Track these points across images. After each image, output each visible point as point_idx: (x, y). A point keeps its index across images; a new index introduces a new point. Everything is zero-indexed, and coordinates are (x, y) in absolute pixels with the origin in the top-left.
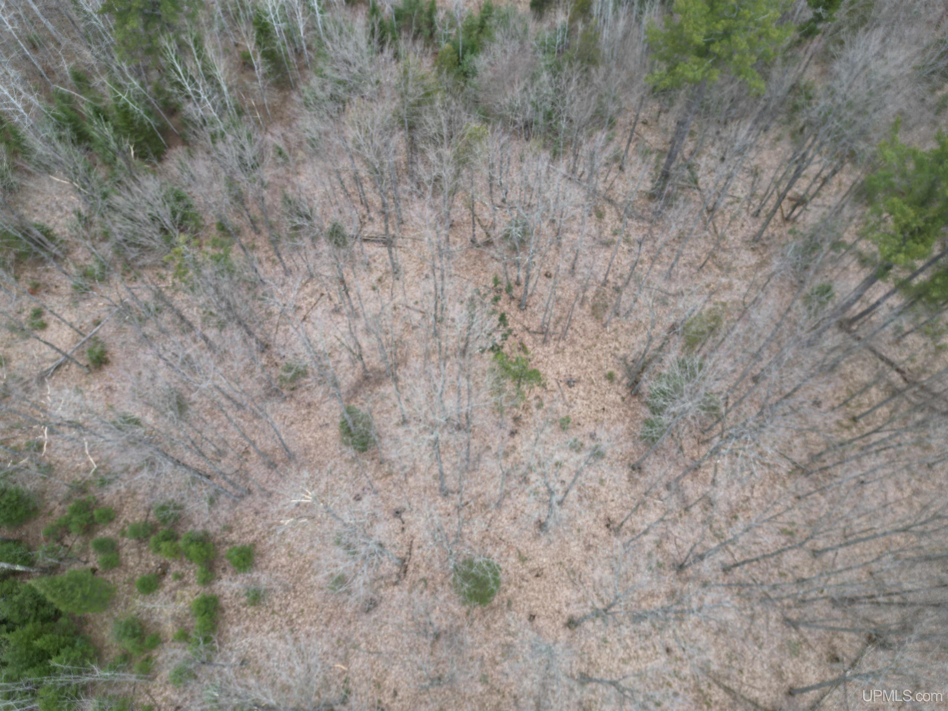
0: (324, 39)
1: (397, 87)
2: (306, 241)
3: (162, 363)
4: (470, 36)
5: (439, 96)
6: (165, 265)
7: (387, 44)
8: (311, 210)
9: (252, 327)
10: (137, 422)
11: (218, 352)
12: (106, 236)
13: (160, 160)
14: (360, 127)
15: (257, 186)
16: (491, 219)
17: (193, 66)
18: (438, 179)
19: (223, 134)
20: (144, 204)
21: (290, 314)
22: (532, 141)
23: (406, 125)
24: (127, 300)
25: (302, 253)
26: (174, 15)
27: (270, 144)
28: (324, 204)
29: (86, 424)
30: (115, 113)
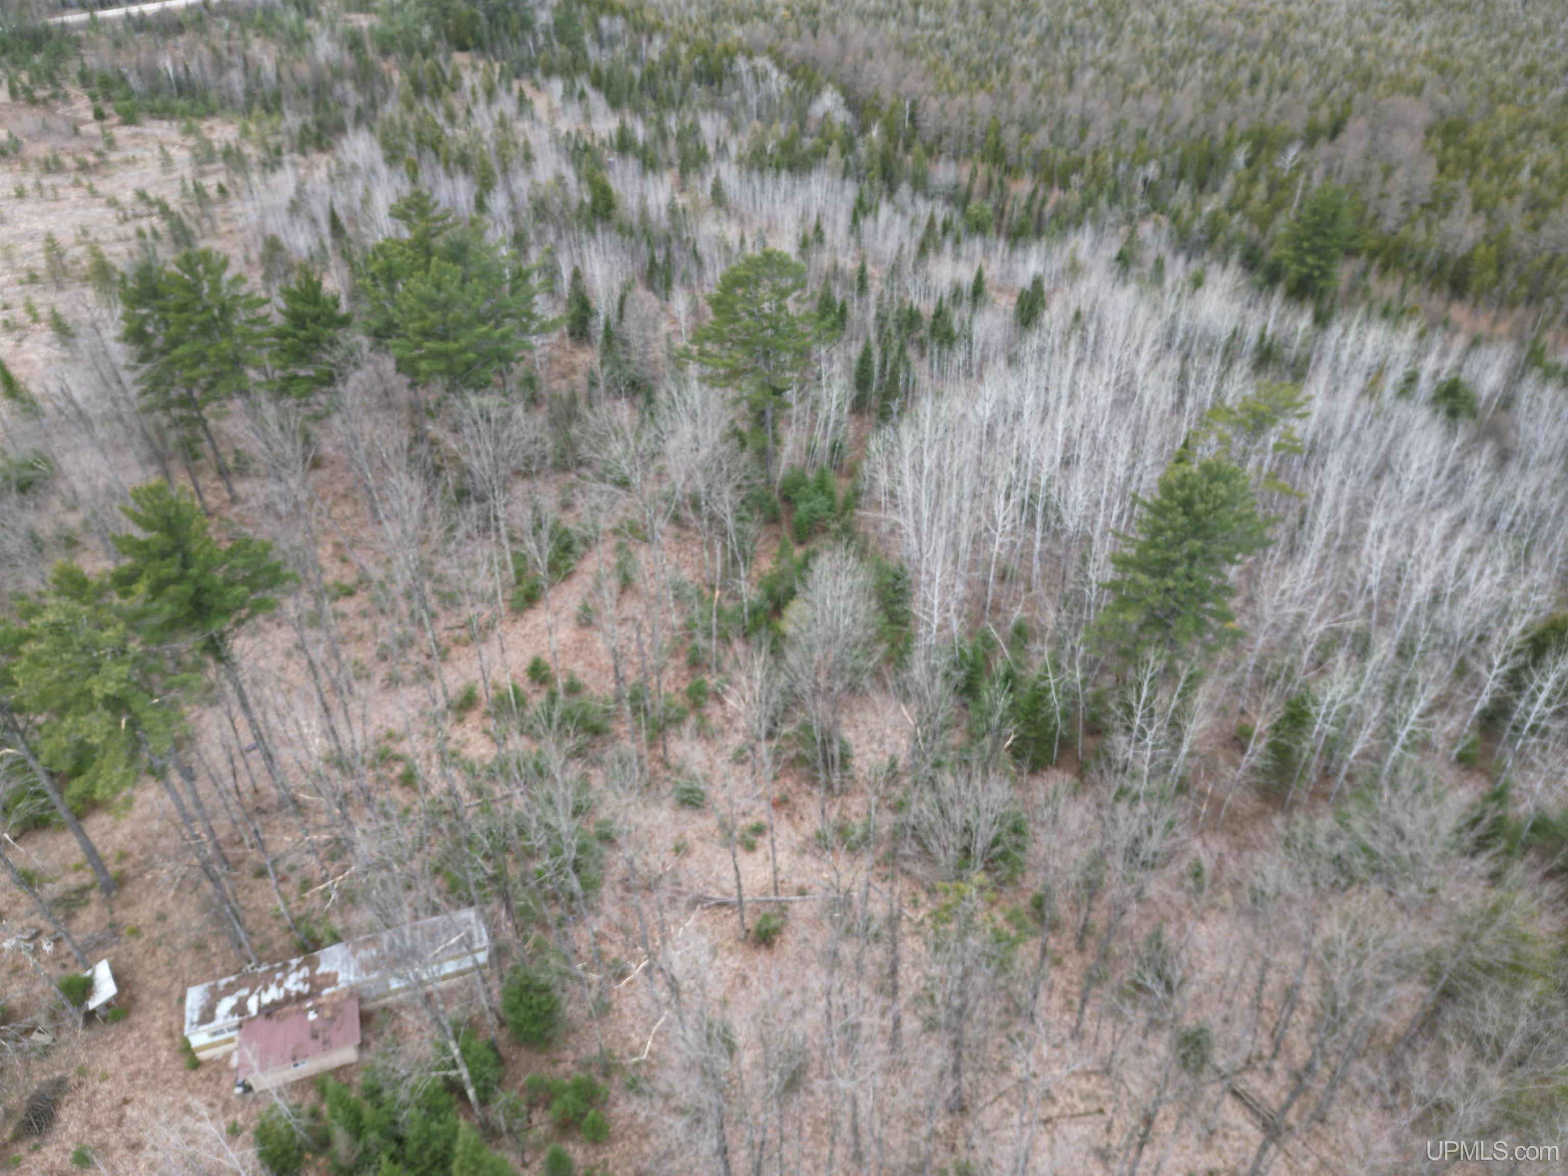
0: (1384, 781)
1: (1461, 919)
2: (1139, 1018)
3: (822, 1004)
5: (1538, 985)
6: (931, 892)
7: (1491, 852)
8: (1182, 982)
9: (967, 1062)
10: (731, 1049)
11: (897, 1057)
12: (899, 807)
13: (1033, 772)
14: (1353, 931)
15: (1128, 890)
17: (1165, 701)
18: (1443, 1108)
19: (1136, 798)
20: (970, 806)
21: (1031, 1096)
23: (1440, 984)
24: (855, 895)
25: (1120, 1027)
26: (1188, 635)
27: (1192, 854)
28: (1208, 989)
29: (685, 997)
30: (1027, 690)
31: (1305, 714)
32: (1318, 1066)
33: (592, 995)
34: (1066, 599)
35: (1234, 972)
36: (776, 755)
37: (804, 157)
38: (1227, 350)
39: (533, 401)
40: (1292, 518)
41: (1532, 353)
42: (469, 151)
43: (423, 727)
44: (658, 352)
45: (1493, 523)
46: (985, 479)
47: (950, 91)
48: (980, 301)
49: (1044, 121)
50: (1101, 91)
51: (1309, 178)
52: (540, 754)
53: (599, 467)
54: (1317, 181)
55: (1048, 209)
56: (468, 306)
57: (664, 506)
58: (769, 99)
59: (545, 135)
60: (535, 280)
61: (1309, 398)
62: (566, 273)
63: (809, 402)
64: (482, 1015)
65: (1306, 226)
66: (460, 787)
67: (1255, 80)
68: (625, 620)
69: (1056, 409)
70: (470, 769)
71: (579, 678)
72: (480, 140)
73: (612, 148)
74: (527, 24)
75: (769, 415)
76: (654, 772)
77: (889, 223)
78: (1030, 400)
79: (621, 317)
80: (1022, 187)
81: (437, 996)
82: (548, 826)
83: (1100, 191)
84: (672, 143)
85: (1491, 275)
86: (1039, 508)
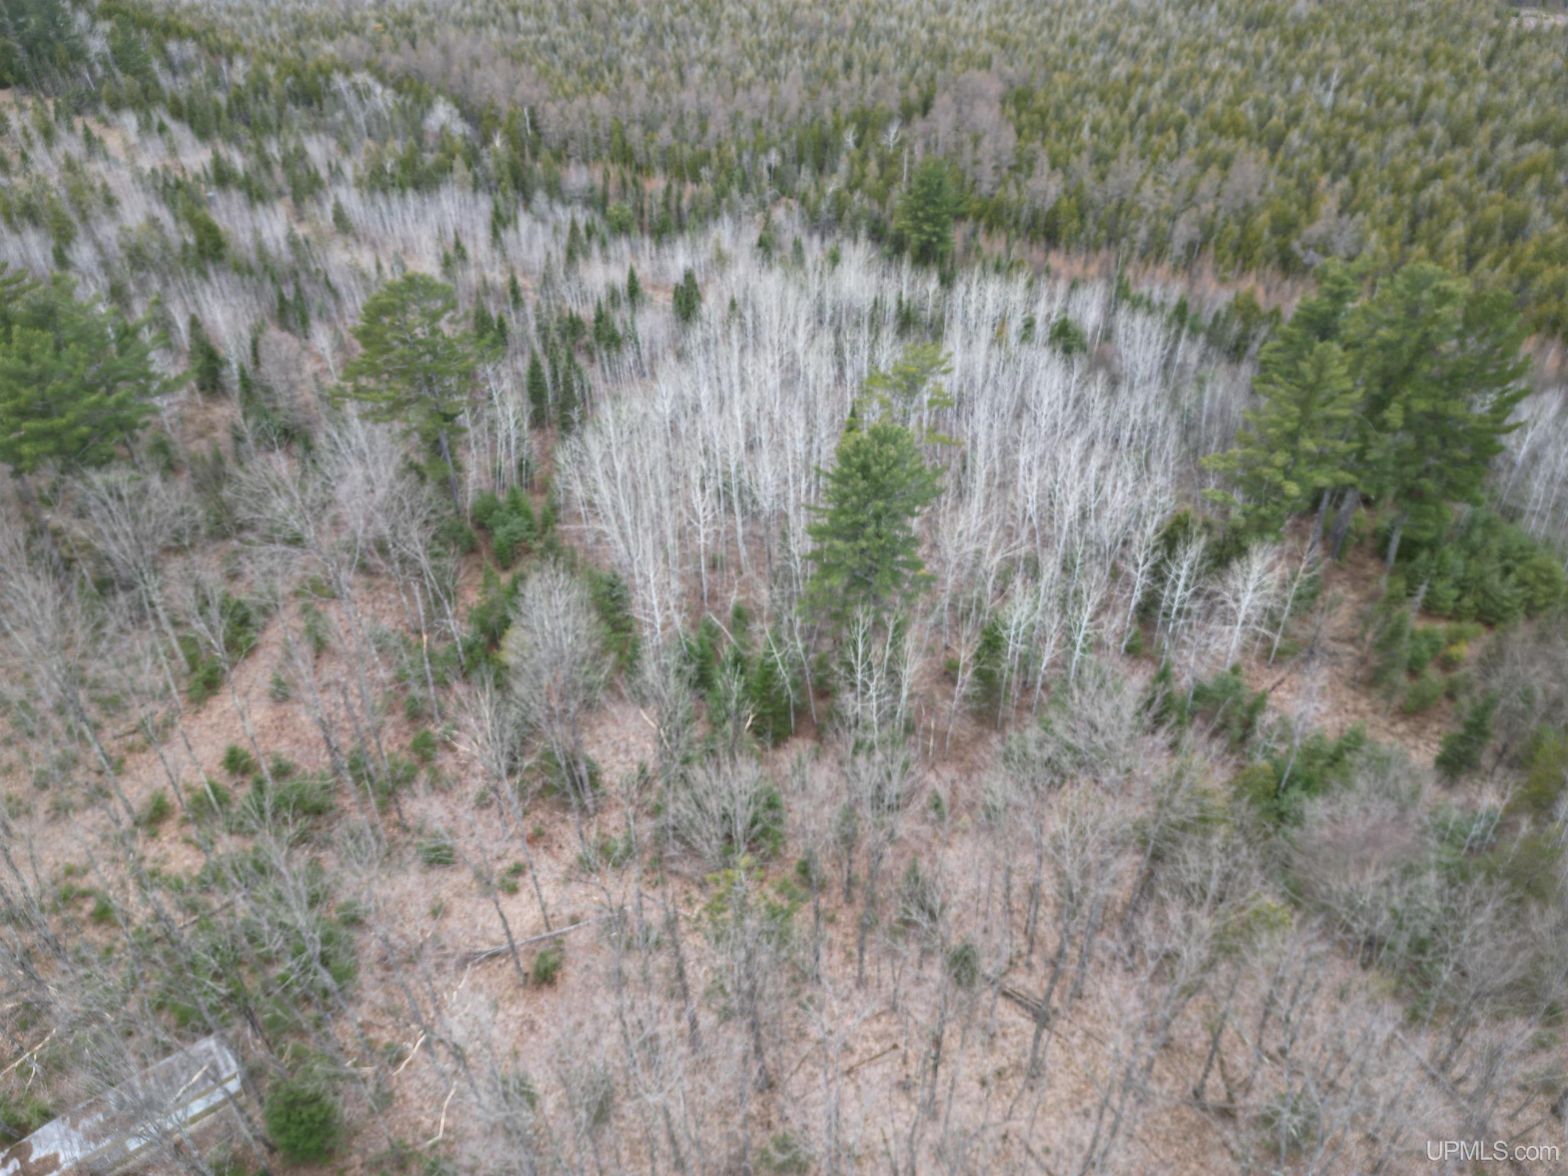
0: (1072, 684)
1: (1155, 790)
2: (911, 951)
3: (616, 1026)
4: (1310, 764)
5: (1222, 830)
6: (702, 885)
7: (1166, 726)
8: (943, 906)
9: (766, 1040)
10: (531, 1099)
11: (699, 1057)
12: (657, 811)
13: (776, 745)
14: (1073, 822)
15: (881, 836)
16: (1246, 1072)
17: (880, 652)
18: (1171, 957)
19: (872, 748)
20: (724, 793)
21: (831, 1054)
22: (1373, 973)
23: (1150, 850)
24: (629, 909)
25: (898, 964)
26: (888, 588)
27: (929, 788)
28: (966, 907)
29: (472, 1061)
30: (756, 669)
31: (998, 638)
32: (1068, 949)
33: (371, 1089)
34: (775, 576)
35: (984, 885)
36: (522, 791)
37: (428, 173)
38: (872, 320)
39: (171, 468)
40: (956, 465)
41: (1119, 288)
42: (34, 201)
43: (109, 853)
44: (308, 394)
45: (1116, 441)
46: (678, 475)
47: (566, 95)
48: (638, 300)
49: (664, 118)
50: (712, 86)
51: (912, 152)
52: (257, 850)
53: (263, 528)
54: (919, 156)
55: (685, 203)
56: (69, 375)
57: (347, 557)
58: (378, 115)
59: (126, 175)
60: (146, 336)
61: (950, 355)
62: (182, 323)
63: (485, 423)
64: (247, 1147)
65: (917, 197)
66: (168, 908)
67: (848, 65)
68: (327, 686)
69: (731, 397)
70: (178, 887)
71: (287, 759)
72: (46, 187)
73: (208, 182)
74: (78, 54)
75: (445, 443)
76: (392, 839)
77: (532, 233)
78: (705, 392)
79: (257, 361)
80: (656, 184)
81: (188, 1143)
82: (282, 925)
83: (730, 181)
84: (278, 170)
85: (1075, 224)
86: (735, 494)
